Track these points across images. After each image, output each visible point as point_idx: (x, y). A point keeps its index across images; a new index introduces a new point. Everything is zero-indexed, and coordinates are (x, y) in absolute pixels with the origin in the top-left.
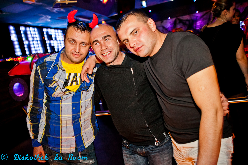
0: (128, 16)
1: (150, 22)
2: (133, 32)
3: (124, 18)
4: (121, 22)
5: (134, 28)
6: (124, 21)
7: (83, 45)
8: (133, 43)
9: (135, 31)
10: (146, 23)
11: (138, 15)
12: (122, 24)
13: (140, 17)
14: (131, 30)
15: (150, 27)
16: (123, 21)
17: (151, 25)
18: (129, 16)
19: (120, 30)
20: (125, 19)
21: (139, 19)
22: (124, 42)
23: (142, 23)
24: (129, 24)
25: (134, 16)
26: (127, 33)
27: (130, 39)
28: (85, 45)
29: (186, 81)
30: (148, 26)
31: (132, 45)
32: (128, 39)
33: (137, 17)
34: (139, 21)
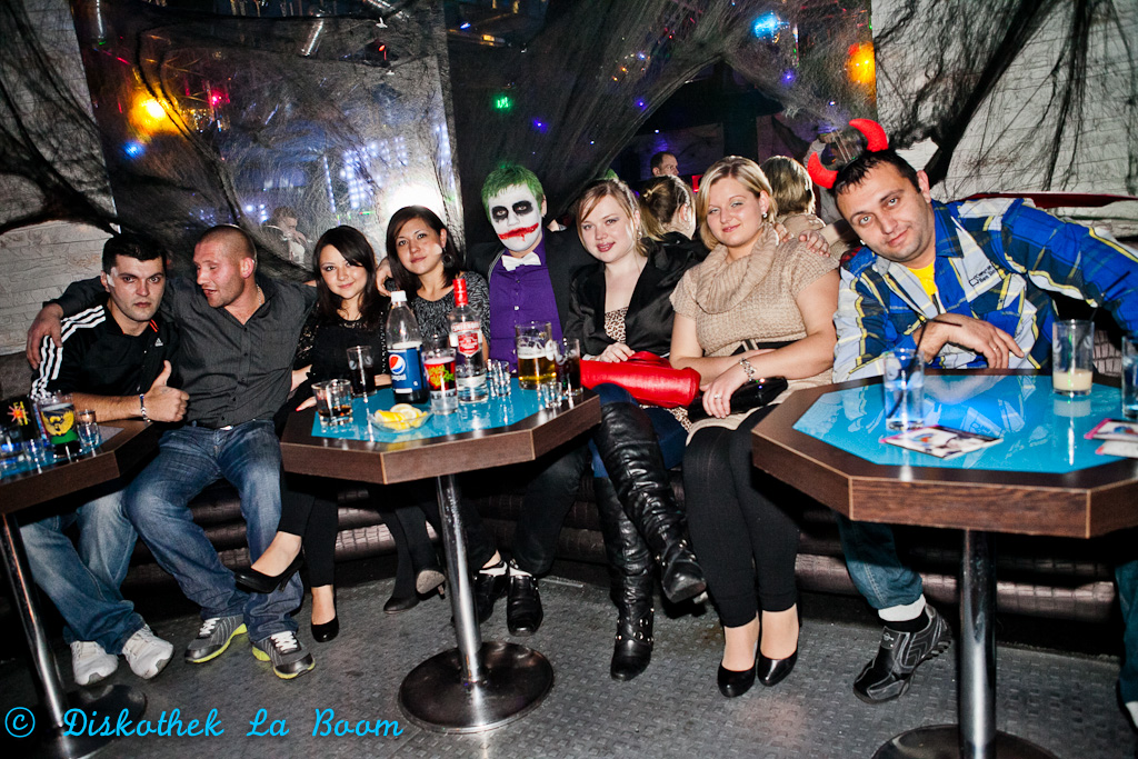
7: (893, 202)
28: (896, 200)
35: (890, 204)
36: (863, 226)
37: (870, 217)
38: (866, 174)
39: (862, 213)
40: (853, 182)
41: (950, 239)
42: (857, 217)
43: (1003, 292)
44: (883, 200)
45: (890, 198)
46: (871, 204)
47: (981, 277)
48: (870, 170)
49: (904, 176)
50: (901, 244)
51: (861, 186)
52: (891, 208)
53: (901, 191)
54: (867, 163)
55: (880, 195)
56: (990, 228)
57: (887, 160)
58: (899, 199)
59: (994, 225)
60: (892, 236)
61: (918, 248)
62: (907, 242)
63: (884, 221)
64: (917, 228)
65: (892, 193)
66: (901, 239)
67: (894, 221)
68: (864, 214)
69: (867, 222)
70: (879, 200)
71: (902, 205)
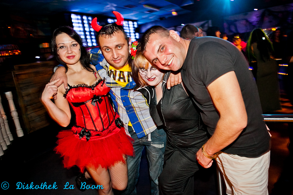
0: (149, 35)
1: (172, 33)
2: (160, 49)
3: (146, 38)
4: (145, 44)
5: (160, 45)
6: (148, 41)
7: (120, 47)
8: (163, 60)
9: (161, 47)
10: (169, 36)
11: (159, 31)
12: (146, 45)
13: (162, 32)
14: (157, 48)
15: (174, 38)
16: (146, 42)
17: (174, 37)
18: (151, 35)
19: (146, 51)
20: (148, 39)
21: (162, 35)
22: (154, 61)
23: (165, 37)
24: (154, 43)
25: (155, 33)
26: (154, 52)
27: (159, 57)
28: (121, 47)
29: (207, 89)
30: (172, 38)
31: (163, 62)
32: (157, 58)
33: (159, 34)
34: (162, 37)
35: (118, 48)
36: (106, 52)
37: (109, 50)
38: (114, 33)
39: (108, 47)
40: (108, 34)
42: (105, 48)
46: (112, 45)
48: (116, 32)
50: (118, 63)
51: (111, 37)
53: (124, 45)
54: (115, 29)
55: (116, 44)
60: (116, 59)
63: (114, 53)
64: (125, 59)
65: (121, 44)
66: (119, 61)
67: (118, 55)
68: (108, 48)
69: (108, 51)
70: (115, 45)
71: (122, 49)
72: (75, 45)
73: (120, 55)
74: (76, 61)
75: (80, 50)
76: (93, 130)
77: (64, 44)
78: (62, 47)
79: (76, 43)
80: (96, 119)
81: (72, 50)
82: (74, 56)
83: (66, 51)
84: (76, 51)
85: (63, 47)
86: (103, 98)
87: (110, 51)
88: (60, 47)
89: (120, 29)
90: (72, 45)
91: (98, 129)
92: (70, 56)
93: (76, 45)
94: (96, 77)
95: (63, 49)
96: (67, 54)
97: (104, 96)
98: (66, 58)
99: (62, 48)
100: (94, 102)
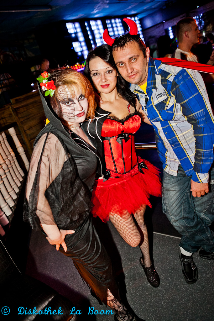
7: (134, 60)
28: (135, 59)
35: (133, 61)
36: (120, 67)
37: (123, 64)
38: (126, 44)
40: (120, 46)
41: (152, 81)
42: (119, 63)
43: (167, 103)
44: (130, 58)
45: (133, 58)
46: (125, 59)
47: (160, 95)
48: (128, 43)
49: (141, 50)
50: (134, 78)
51: (123, 49)
52: (133, 63)
53: (138, 56)
54: (128, 40)
55: (129, 56)
56: (169, 79)
57: (136, 40)
58: (137, 59)
59: (171, 78)
60: (131, 75)
61: (140, 81)
62: (136, 78)
63: (129, 68)
64: (141, 73)
65: (135, 56)
66: (134, 76)
67: (132, 69)
68: (122, 63)
69: (122, 66)
70: (128, 58)
71: (137, 62)
72: (110, 72)
73: (134, 69)
74: (111, 90)
75: (115, 77)
76: (112, 171)
77: (98, 71)
78: (95, 74)
79: (111, 69)
80: (118, 159)
81: (106, 78)
82: (108, 85)
83: (100, 79)
84: (111, 79)
85: (97, 74)
86: (130, 136)
87: (124, 66)
88: (94, 74)
89: (133, 39)
90: (106, 72)
91: (119, 171)
92: (105, 85)
93: (112, 71)
94: (129, 110)
95: (97, 77)
96: (100, 82)
97: (132, 135)
98: (100, 87)
99: (95, 76)
100: (120, 139)
